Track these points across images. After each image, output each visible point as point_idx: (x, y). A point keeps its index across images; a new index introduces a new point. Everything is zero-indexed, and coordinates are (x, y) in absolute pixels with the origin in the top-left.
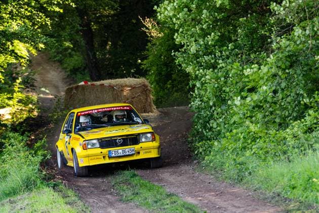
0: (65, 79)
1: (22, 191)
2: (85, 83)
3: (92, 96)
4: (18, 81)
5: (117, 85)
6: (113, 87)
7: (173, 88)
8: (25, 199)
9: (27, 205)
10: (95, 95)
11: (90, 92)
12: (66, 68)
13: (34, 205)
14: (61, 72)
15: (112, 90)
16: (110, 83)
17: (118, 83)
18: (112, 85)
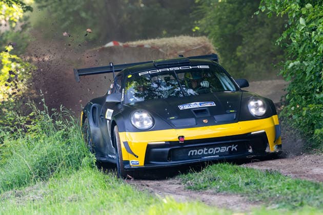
1: (32, 180)
5: (163, 46)
6: (158, 49)
15: (157, 52)
16: (154, 44)
17: (165, 43)
18: (156, 46)
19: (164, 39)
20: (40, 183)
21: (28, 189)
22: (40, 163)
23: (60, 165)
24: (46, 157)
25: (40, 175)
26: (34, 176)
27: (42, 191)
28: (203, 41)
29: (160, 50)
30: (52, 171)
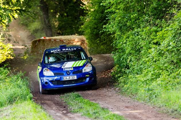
0: (30, 36)
1: (7, 104)
2: (44, 38)
3: (49, 46)
5: (65, 39)
6: (63, 41)
7: (100, 43)
8: (8, 109)
9: (11, 113)
10: (51, 45)
11: (48, 44)
12: (30, 30)
13: (15, 113)
14: (26, 32)
15: (62, 42)
16: (61, 38)
17: (66, 38)
18: (62, 40)
19: (66, 36)
20: (9, 106)
21: (4, 108)
22: (10, 97)
23: (18, 98)
24: (12, 94)
25: (10, 102)
26: (7, 102)
28: (82, 37)
29: (64, 41)
30: (15, 100)
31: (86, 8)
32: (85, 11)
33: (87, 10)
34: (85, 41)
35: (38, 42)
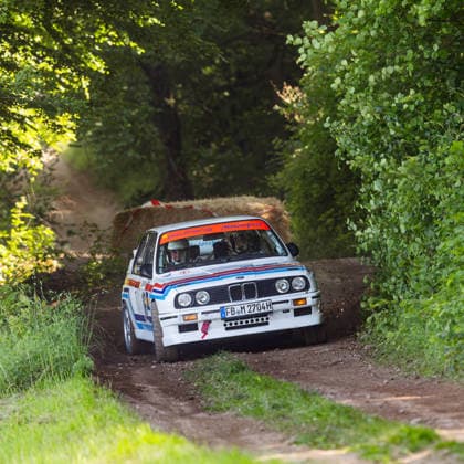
2: (154, 204)
4: (20, 205)
5: (218, 209)
6: (211, 213)
16: (206, 206)
17: (220, 205)
18: (208, 209)
19: (221, 199)
22: (19, 368)
23: (45, 371)
24: (28, 360)
25: (18, 384)
26: (11, 385)
27: (12, 407)
29: (214, 214)
30: (34, 379)
31: (292, 116)
32: (288, 127)
33: (296, 123)
34: (280, 214)
35: (131, 218)
